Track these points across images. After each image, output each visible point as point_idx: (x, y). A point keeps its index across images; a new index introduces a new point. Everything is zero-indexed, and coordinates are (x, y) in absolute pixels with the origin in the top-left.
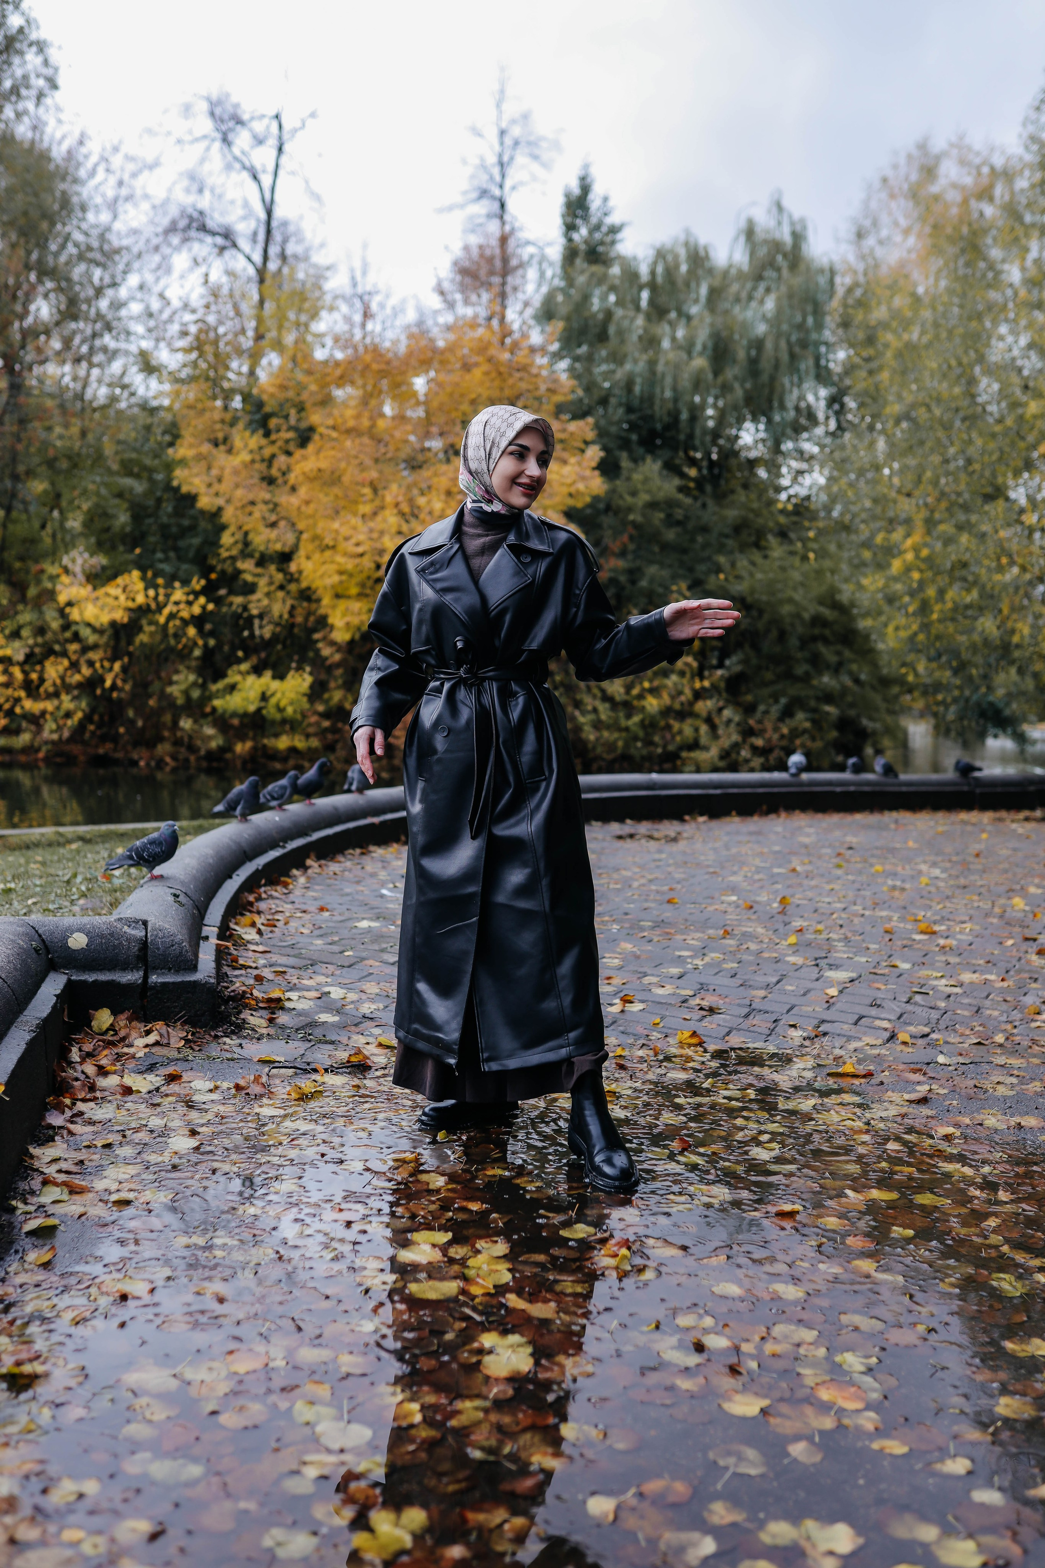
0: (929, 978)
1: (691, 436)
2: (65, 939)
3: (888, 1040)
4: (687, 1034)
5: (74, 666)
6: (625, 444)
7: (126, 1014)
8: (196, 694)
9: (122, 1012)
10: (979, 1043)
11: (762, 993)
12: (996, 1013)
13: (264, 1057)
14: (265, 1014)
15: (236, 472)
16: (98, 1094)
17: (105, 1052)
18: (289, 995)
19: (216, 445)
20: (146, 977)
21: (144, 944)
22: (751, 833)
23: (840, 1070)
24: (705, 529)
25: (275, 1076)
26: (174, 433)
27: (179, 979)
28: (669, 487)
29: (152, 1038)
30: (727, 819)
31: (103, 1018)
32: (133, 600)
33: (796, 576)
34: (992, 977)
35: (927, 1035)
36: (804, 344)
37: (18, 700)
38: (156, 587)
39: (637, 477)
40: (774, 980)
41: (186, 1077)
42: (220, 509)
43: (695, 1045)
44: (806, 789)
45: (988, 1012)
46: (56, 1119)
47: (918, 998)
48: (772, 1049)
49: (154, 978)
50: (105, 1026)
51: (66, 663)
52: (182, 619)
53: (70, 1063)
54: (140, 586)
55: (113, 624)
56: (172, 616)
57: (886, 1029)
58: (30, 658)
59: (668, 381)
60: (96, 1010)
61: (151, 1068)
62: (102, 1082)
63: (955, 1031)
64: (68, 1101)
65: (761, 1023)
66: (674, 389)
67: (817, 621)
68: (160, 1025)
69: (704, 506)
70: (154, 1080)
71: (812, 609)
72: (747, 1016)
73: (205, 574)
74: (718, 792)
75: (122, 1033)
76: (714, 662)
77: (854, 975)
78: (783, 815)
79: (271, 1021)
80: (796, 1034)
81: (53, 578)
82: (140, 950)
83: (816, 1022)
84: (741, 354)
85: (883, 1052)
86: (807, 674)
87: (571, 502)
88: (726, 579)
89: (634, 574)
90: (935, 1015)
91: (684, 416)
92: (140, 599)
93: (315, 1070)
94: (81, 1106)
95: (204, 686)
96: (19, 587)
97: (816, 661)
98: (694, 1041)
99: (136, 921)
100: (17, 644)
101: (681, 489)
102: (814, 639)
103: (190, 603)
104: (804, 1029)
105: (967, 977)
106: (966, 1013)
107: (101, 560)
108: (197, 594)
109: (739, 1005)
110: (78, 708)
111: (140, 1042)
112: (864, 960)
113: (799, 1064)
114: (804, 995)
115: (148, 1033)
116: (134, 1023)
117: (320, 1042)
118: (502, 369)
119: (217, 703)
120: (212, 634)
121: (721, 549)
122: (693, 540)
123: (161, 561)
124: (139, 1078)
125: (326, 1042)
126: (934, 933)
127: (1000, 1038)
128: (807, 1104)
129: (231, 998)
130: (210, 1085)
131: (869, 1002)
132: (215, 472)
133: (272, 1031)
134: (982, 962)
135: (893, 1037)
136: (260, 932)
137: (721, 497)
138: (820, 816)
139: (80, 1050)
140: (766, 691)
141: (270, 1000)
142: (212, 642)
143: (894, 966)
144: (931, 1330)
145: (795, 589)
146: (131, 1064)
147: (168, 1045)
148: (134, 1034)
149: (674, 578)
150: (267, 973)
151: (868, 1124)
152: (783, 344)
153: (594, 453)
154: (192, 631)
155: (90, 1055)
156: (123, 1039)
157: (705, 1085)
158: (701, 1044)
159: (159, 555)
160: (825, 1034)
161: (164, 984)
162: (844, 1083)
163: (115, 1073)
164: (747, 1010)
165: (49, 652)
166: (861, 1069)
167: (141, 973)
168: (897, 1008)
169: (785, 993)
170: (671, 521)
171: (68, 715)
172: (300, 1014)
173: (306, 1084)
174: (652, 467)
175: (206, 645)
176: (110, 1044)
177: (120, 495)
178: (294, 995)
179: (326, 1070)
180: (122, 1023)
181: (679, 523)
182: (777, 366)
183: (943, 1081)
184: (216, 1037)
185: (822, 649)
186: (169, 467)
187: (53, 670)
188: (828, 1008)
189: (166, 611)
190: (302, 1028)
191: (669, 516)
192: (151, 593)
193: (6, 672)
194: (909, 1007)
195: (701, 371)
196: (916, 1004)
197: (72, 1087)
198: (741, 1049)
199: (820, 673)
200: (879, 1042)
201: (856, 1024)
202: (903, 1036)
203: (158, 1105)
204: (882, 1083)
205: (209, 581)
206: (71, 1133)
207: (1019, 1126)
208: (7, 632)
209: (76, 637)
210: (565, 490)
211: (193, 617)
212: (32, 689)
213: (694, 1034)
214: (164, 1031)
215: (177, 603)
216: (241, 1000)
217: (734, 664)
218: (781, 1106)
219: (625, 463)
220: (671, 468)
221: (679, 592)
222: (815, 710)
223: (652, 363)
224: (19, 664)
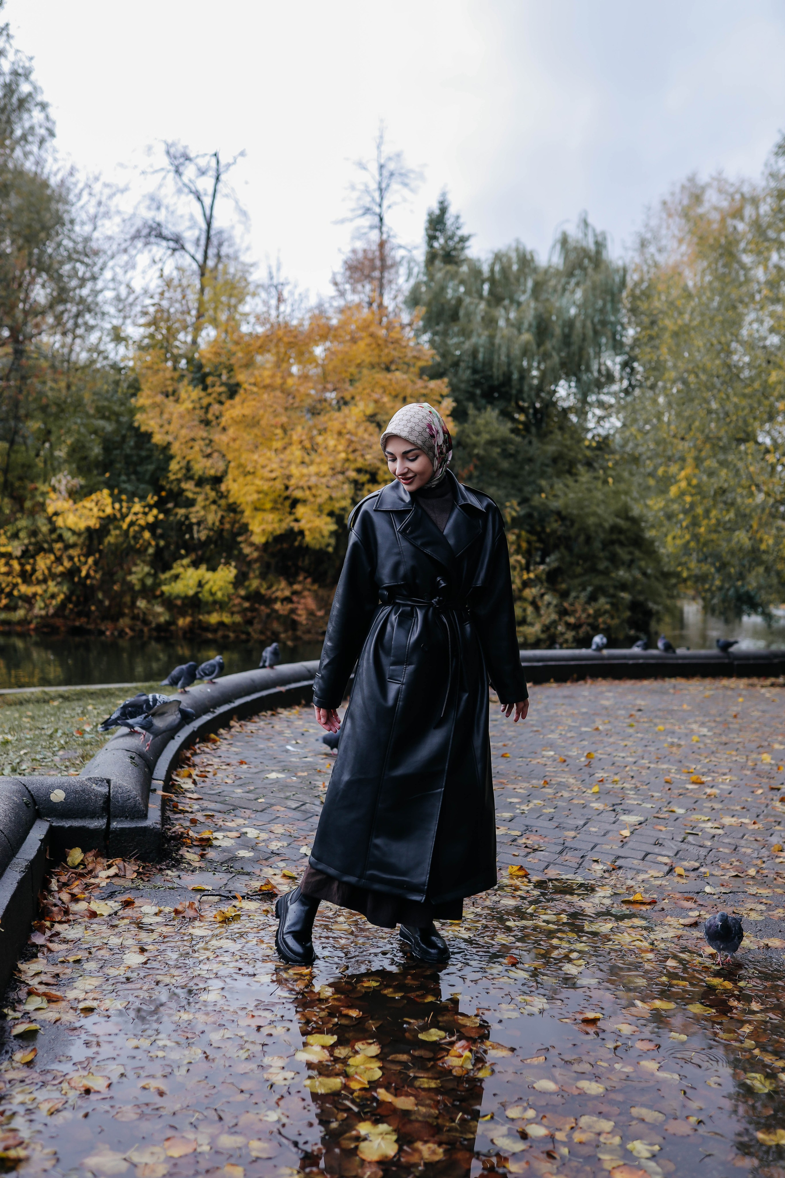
0: (698, 821)
1: (520, 391)
2: (49, 793)
3: (668, 873)
4: (516, 868)
5: (59, 560)
6: (472, 397)
7: (93, 852)
8: (149, 581)
9: (90, 850)
10: (737, 876)
11: (572, 834)
12: (749, 851)
13: (196, 886)
14: (198, 850)
15: (181, 417)
16: (71, 917)
17: (77, 883)
18: (216, 835)
19: (167, 396)
20: (108, 824)
21: (108, 798)
22: (565, 697)
23: (631, 898)
24: (530, 460)
25: (205, 902)
26: (135, 389)
27: (133, 825)
28: (504, 429)
29: (113, 871)
30: (547, 685)
31: (76, 855)
32: (104, 511)
33: (599, 495)
34: (746, 821)
35: (697, 869)
36: (604, 323)
37: (15, 585)
38: (121, 501)
39: (480, 421)
40: (582, 823)
41: (137, 903)
42: (169, 444)
43: (522, 877)
44: (606, 662)
45: (743, 850)
46: (39, 939)
47: (690, 838)
48: (580, 880)
49: (114, 825)
50: (77, 862)
51: (52, 557)
52: (140, 525)
53: (50, 892)
54: (109, 500)
55: (88, 529)
56: (132, 524)
57: (666, 864)
58: (25, 553)
59: (504, 350)
60: (71, 848)
61: (111, 895)
62: (75, 907)
63: (718, 866)
64: (48, 924)
65: (572, 859)
66: (508, 356)
67: (615, 529)
68: (118, 861)
69: (530, 443)
70: (113, 905)
71: (611, 520)
72: (561, 853)
73: (157, 492)
74: (540, 664)
75: (90, 867)
76: (538, 559)
77: (642, 819)
78: (589, 681)
79: (202, 856)
80: (598, 868)
81: (44, 494)
82: (104, 803)
83: (613, 858)
84: (558, 331)
85: (664, 883)
86: (607, 568)
88: (547, 498)
90: (703, 852)
91: (515, 376)
92: (109, 511)
93: (235, 897)
94: (58, 927)
95: (155, 576)
96: (19, 500)
97: (614, 559)
98: (521, 873)
99: (102, 780)
100: (16, 543)
101: (513, 431)
102: (613, 542)
103: (145, 514)
104: (604, 864)
105: (728, 820)
106: (727, 851)
107: (81, 481)
108: (151, 507)
109: (555, 844)
110: (61, 591)
111: (103, 874)
112: (649, 806)
113: (601, 893)
114: (604, 835)
115: (109, 867)
116: (100, 859)
117: (239, 873)
118: (380, 342)
119: (165, 588)
120: (162, 536)
121: (543, 474)
122: (522, 468)
123: (124, 482)
124: (102, 903)
125: (244, 874)
126: (702, 783)
127: (752, 872)
128: (605, 927)
129: (173, 838)
130: (155, 909)
131: (653, 841)
132: (166, 416)
133: (202, 864)
134: (738, 808)
135: (671, 870)
136: (195, 782)
137: (543, 436)
138: (617, 682)
139: (58, 881)
140: (577, 581)
141: (202, 840)
142: (162, 543)
143: (672, 811)
144: (700, 1122)
145: (598, 505)
146: (96, 892)
147: (124, 876)
148: (99, 868)
149: (508, 496)
150: (199, 816)
151: (652, 944)
152: (589, 324)
153: (449, 404)
154: (147, 535)
155: (65, 885)
156: (91, 872)
157: (529, 911)
158: (526, 876)
159: (123, 478)
160: (620, 868)
161: (122, 829)
162: (634, 909)
163: (84, 900)
164: (561, 848)
165: (40, 549)
166: (647, 898)
167: (105, 821)
168: (674, 846)
169: (590, 833)
170: (505, 454)
171: (53, 596)
172: (224, 851)
173: (228, 909)
174: (491, 414)
175: (157, 545)
176: (82, 876)
177: (95, 432)
178: (219, 835)
179: (243, 897)
180: (90, 859)
181: (511, 455)
182: (584, 339)
183: (709, 908)
184: (161, 870)
185: (619, 550)
186: (132, 412)
187: (43, 563)
188: (622, 846)
189: (128, 520)
190: (226, 862)
191: (504, 450)
192: (117, 506)
193: (7, 564)
194: (684, 846)
195: (528, 343)
196: (689, 843)
197: (52, 912)
198: (556, 880)
199: (617, 568)
200: (661, 874)
201: (643, 859)
202: (679, 870)
203: (116, 926)
204: (663, 909)
205: (160, 497)
206: (50, 950)
207: (767, 947)
208: (9, 534)
209: (60, 538)
211: (148, 524)
212: (26, 577)
213: (521, 868)
214: (121, 866)
215: (136, 514)
216: (180, 840)
217: (553, 561)
218: (586, 928)
219: (471, 411)
220: (506, 414)
221: (512, 507)
222: (613, 596)
223: (491, 337)
224: (17, 558)
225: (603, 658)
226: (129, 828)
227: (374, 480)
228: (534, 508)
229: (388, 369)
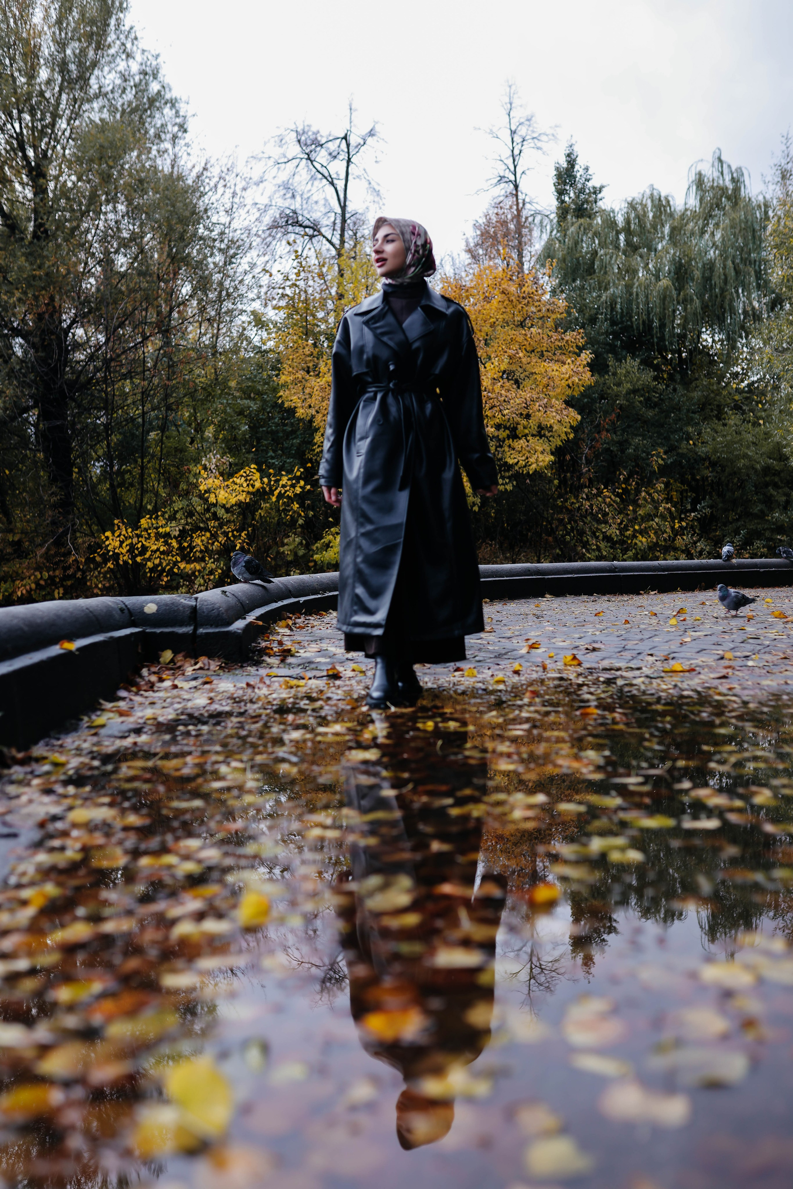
0: (765, 633)
1: (662, 339)
2: (143, 607)
3: (718, 659)
4: (569, 659)
5: (214, 536)
6: (612, 349)
7: (182, 653)
8: (301, 552)
9: (179, 652)
10: (785, 658)
11: (636, 642)
13: (271, 674)
14: (279, 658)
15: (323, 389)
17: (166, 672)
18: (299, 650)
19: (308, 372)
20: (195, 630)
21: (194, 610)
24: (677, 408)
25: (275, 681)
26: (277, 366)
27: (217, 630)
28: (647, 377)
29: (198, 666)
30: (674, 593)
31: (167, 655)
32: (253, 486)
33: (750, 438)
35: (749, 656)
36: (746, 261)
37: (175, 563)
38: (268, 476)
39: (621, 371)
40: (648, 637)
42: (313, 416)
43: (576, 665)
44: (736, 570)
46: (123, 693)
47: (751, 641)
49: (201, 631)
50: (168, 661)
51: (208, 534)
52: (289, 497)
53: (140, 675)
54: (258, 475)
55: (239, 504)
56: (280, 496)
57: (718, 655)
58: (183, 534)
59: (642, 298)
60: (163, 651)
63: (770, 654)
64: (134, 689)
66: (647, 303)
67: (767, 470)
68: (204, 659)
69: (675, 390)
71: (762, 462)
73: (303, 465)
74: (666, 573)
75: (179, 664)
76: (689, 507)
77: (708, 633)
79: (282, 661)
80: (651, 658)
81: (197, 475)
82: (191, 613)
83: (669, 653)
84: (697, 274)
85: (710, 663)
86: (762, 511)
87: (569, 392)
88: (694, 444)
89: (623, 445)
90: (760, 647)
91: (656, 324)
92: (258, 484)
93: (303, 678)
95: (308, 546)
96: (173, 484)
97: (769, 503)
98: (574, 663)
99: (190, 597)
100: (174, 524)
101: (655, 378)
102: (767, 485)
103: (293, 486)
104: (658, 657)
107: (228, 459)
108: (298, 479)
109: (616, 648)
110: (217, 567)
112: (721, 627)
113: (646, 669)
114: (667, 642)
115: (196, 664)
116: (187, 658)
117: (312, 669)
118: (513, 298)
119: (316, 557)
120: (309, 508)
121: (689, 422)
122: (668, 416)
123: (272, 458)
124: (186, 683)
125: (317, 670)
126: (785, 617)
129: (257, 651)
131: (713, 643)
132: (307, 391)
133: (281, 665)
135: (722, 658)
136: (291, 629)
137: (687, 383)
139: (149, 670)
140: (731, 528)
141: (285, 652)
142: (311, 513)
143: (743, 630)
145: (748, 447)
147: (208, 669)
148: (186, 664)
149: (654, 446)
151: (677, 686)
152: (729, 263)
153: (586, 356)
154: (296, 506)
156: (179, 667)
158: (579, 665)
159: (271, 453)
160: (672, 658)
161: (207, 634)
163: (170, 680)
164: (621, 650)
165: (196, 528)
166: (687, 668)
167: (192, 628)
168: (732, 645)
169: (652, 642)
170: (648, 403)
171: (211, 572)
172: (303, 658)
174: (631, 364)
175: (306, 516)
176: (170, 669)
177: (241, 413)
178: (302, 651)
179: (311, 678)
180: (179, 658)
181: (656, 405)
182: (726, 281)
183: (745, 672)
184: (242, 667)
185: (772, 491)
186: (275, 390)
187: (199, 541)
188: (680, 647)
189: (276, 493)
190: (303, 664)
191: (648, 399)
192: (266, 480)
193: (166, 543)
194: (742, 645)
195: (667, 288)
196: (748, 643)
197: (139, 684)
198: (607, 666)
199: (772, 510)
200: (711, 660)
201: (698, 653)
204: (699, 673)
205: (306, 469)
208: (167, 516)
209: (215, 516)
210: (564, 383)
211: (296, 495)
212: (186, 555)
213: (575, 659)
214: (206, 662)
215: (284, 486)
216: (264, 652)
217: (704, 508)
218: (619, 683)
219: (611, 361)
220: (647, 363)
221: (658, 455)
222: (769, 539)
223: (629, 287)
224: (175, 537)
225: (733, 567)
226: (213, 633)
227: (514, 435)
228: (682, 455)
229: (522, 325)
